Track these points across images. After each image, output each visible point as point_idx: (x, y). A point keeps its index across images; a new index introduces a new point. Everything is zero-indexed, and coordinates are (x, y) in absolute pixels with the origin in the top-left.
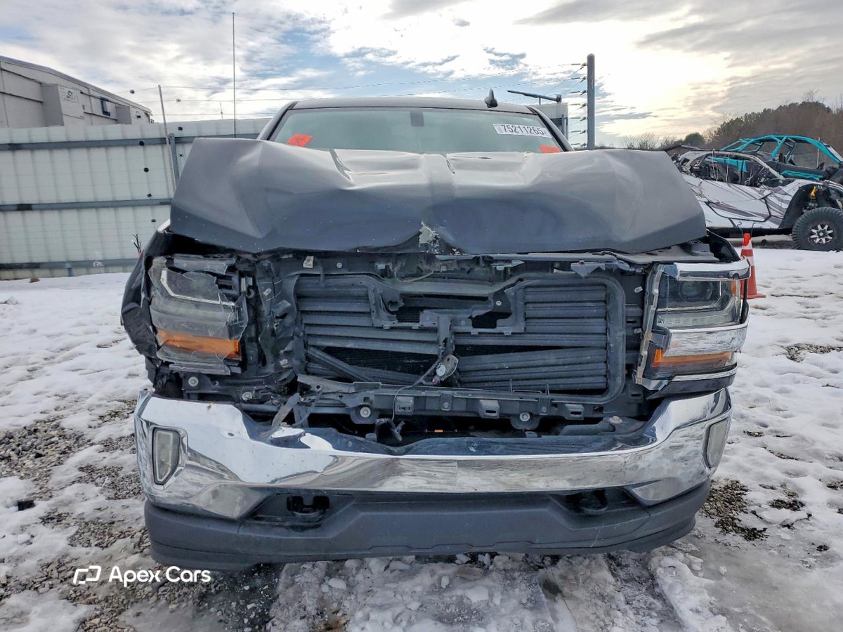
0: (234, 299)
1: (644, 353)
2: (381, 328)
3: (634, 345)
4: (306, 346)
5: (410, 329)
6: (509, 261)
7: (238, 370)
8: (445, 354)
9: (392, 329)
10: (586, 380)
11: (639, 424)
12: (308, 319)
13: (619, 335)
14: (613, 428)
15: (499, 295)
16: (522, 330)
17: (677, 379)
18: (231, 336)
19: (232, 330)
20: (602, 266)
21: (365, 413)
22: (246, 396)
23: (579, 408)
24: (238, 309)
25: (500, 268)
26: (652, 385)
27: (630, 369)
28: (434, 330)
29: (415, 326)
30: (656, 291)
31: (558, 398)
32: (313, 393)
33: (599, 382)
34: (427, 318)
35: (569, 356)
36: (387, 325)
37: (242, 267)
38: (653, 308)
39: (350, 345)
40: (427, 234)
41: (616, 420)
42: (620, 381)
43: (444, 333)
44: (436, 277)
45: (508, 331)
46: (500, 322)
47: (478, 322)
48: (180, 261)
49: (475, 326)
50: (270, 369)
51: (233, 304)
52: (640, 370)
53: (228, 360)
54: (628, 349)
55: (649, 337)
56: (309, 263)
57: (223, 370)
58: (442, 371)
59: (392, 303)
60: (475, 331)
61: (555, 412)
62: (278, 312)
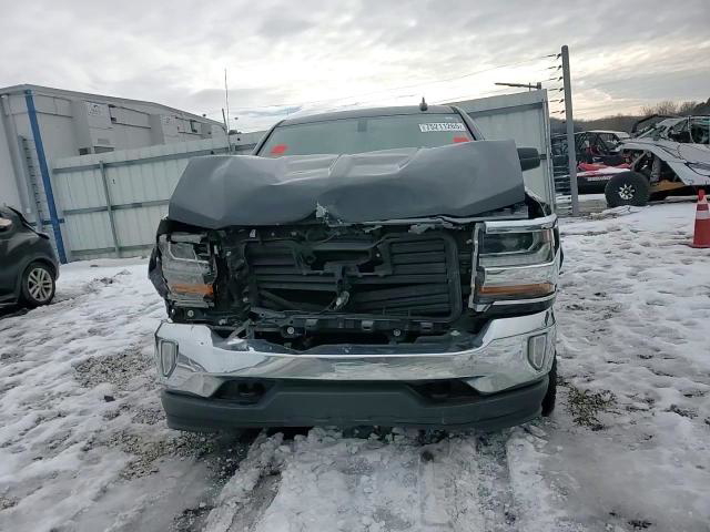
0: (207, 259)
1: (473, 285)
2: (301, 275)
3: (466, 280)
4: (259, 288)
5: (318, 275)
6: (373, 226)
7: (212, 304)
8: (341, 291)
9: (308, 275)
10: (436, 306)
11: (471, 336)
12: (258, 271)
13: (455, 273)
14: (451, 339)
15: (375, 250)
16: (390, 273)
17: (496, 303)
18: (206, 283)
19: (206, 279)
20: (433, 226)
21: (291, 331)
22: (222, 322)
23: (430, 325)
24: (211, 266)
25: (367, 231)
26: (480, 308)
27: (465, 297)
28: (332, 275)
29: (321, 272)
30: (476, 242)
31: (416, 319)
32: (260, 319)
33: (444, 307)
34: (328, 268)
35: (423, 290)
36: (305, 273)
37: (212, 239)
38: (475, 254)
39: (285, 287)
40: (321, 211)
41: (455, 333)
42: (458, 306)
43: (338, 276)
44: (335, 239)
45: (381, 274)
46: (376, 268)
47: (362, 268)
48: (175, 237)
49: (361, 271)
50: (236, 304)
51: (206, 262)
52: (471, 298)
53: (206, 297)
54: (462, 284)
55: (474, 274)
56: (253, 234)
57: (204, 305)
58: (339, 302)
59: (309, 258)
60: (360, 275)
61: (415, 329)
62: (237, 266)
